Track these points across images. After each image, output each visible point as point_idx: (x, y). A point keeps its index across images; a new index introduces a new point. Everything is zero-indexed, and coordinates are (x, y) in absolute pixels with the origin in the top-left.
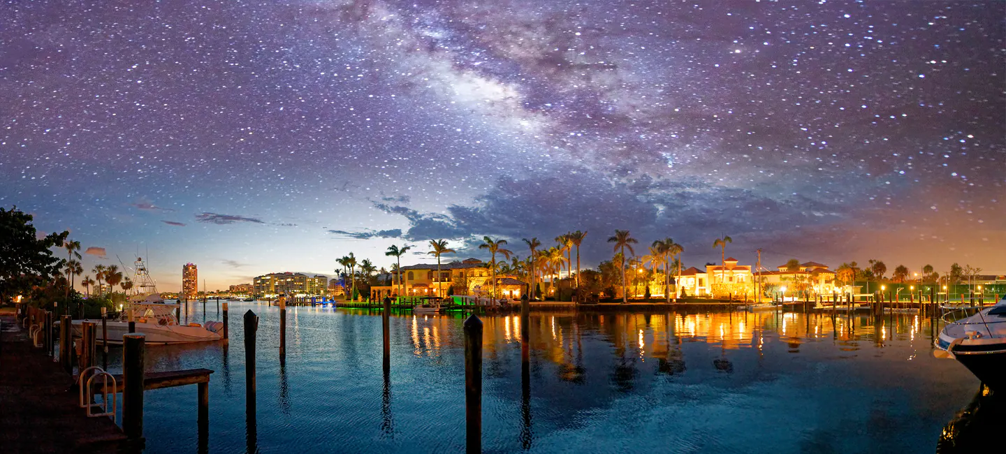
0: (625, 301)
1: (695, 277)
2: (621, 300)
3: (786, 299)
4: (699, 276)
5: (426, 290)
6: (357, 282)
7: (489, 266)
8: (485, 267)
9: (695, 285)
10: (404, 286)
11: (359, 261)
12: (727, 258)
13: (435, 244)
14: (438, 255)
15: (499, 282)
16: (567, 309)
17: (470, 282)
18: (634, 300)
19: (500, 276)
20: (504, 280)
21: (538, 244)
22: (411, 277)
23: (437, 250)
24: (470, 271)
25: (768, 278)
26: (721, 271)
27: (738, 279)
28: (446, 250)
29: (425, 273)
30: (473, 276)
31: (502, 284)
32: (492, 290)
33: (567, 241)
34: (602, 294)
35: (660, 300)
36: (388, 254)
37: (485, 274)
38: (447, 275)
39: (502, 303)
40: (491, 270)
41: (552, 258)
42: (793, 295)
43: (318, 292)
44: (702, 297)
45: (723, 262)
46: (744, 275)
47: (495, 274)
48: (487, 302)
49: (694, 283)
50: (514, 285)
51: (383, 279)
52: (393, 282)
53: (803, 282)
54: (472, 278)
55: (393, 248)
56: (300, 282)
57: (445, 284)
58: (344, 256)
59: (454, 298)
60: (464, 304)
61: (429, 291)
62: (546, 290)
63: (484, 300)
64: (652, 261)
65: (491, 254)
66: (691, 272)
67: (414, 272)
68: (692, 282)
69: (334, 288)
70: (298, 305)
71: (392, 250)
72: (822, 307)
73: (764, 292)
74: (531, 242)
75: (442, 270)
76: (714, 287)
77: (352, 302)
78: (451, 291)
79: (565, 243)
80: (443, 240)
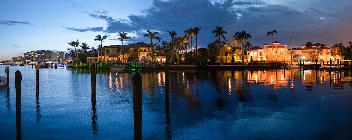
0: (221, 64)
1: (258, 51)
2: (219, 63)
3: (305, 63)
4: (260, 51)
5: (116, 59)
6: (79, 55)
7: (150, 46)
8: (147, 47)
9: (258, 55)
10: (105, 57)
11: (81, 44)
12: (274, 42)
13: (121, 34)
14: (122, 40)
15: (155, 54)
16: (191, 68)
17: (140, 54)
18: (226, 64)
19: (155, 51)
20: (157, 53)
21: (176, 34)
22: (108, 52)
23: (122, 37)
24: (139, 49)
25: (296, 52)
26: (271, 48)
27: (280, 52)
28: (127, 38)
29: (115, 50)
30: (141, 51)
31: (157, 55)
32: (151, 59)
33: (190, 32)
34: (209, 60)
35: (239, 63)
36: (96, 40)
37: (147, 50)
38: (127, 51)
39: (156, 66)
40: (150, 48)
41: (183, 42)
42: (309, 61)
43: (59, 60)
44: (261, 61)
45: (272, 43)
46: (283, 50)
47: (153, 50)
48: (148, 65)
49: (257, 55)
50: (163, 56)
51: (93, 53)
52: (98, 55)
53: (314, 54)
54: (140, 52)
55: (98, 37)
56: (49, 55)
57: (126, 56)
58: (73, 41)
59: (130, 63)
60: (136, 66)
61: (117, 60)
62: (180, 58)
63: (147, 64)
64: (235, 43)
65: (151, 39)
66: (256, 49)
67: (110, 49)
68: (256, 54)
69: (68, 58)
70: (48, 68)
71: (98, 38)
72: (324, 67)
73: (294, 59)
74: (172, 33)
75: (124, 48)
76: (268, 56)
77: (77, 65)
78: (129, 59)
79: (190, 34)
80: (125, 33)
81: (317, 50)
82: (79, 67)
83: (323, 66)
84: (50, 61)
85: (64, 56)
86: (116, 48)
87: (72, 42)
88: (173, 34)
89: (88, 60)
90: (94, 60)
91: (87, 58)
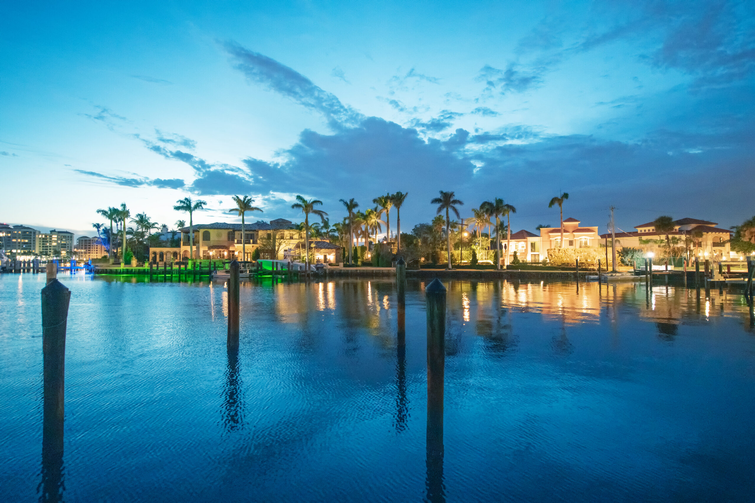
0: (450, 266)
1: (526, 242)
2: (446, 266)
4: (531, 239)
5: (226, 253)
7: (302, 227)
8: (297, 229)
9: (526, 250)
10: (198, 248)
12: (566, 219)
13: (238, 200)
14: (242, 213)
15: (313, 245)
16: (387, 275)
17: (280, 244)
18: (459, 267)
19: (314, 239)
20: (317, 243)
21: (356, 205)
22: (206, 237)
23: (241, 207)
24: (279, 233)
26: (560, 234)
27: (581, 243)
28: (253, 209)
29: (224, 234)
30: (282, 238)
31: (316, 248)
32: (305, 255)
33: (386, 202)
34: (423, 259)
35: (488, 266)
36: (177, 208)
37: (296, 236)
38: (252, 237)
39: (317, 268)
40: (304, 233)
41: (368, 221)
42: (666, 264)
43: (57, 253)
44: (535, 263)
45: (562, 223)
46: (588, 238)
47: (309, 237)
48: (301, 267)
49: (525, 248)
50: (329, 248)
51: (168, 239)
52: (182, 242)
53: (676, 246)
54: (282, 240)
55: (184, 203)
56: (25, 238)
57: (250, 248)
58: (111, 207)
59: (261, 263)
60: (275, 269)
61: (229, 254)
62: (362, 255)
63: (298, 265)
64: (475, 224)
65: (305, 215)
66: (522, 235)
67: (211, 231)
68: (523, 247)
69: (85, 248)
70: (24, 272)
71: (182, 204)
72: (724, 280)
73: (622, 259)
74: (349, 203)
75: (246, 230)
76: (551, 252)
77: (122, 267)
78: (257, 255)
79: (384, 206)
80: (249, 198)
81: (683, 237)
82: (128, 272)
83: (718, 278)
84: (24, 254)
85: (75, 243)
86: (227, 229)
87: (110, 210)
88: (351, 205)
89: (153, 255)
90: (169, 255)
91: (152, 250)
